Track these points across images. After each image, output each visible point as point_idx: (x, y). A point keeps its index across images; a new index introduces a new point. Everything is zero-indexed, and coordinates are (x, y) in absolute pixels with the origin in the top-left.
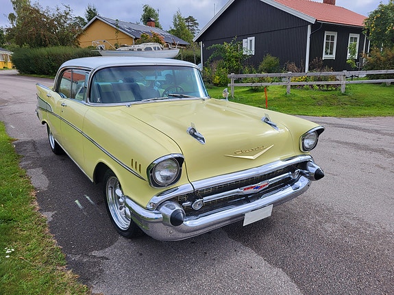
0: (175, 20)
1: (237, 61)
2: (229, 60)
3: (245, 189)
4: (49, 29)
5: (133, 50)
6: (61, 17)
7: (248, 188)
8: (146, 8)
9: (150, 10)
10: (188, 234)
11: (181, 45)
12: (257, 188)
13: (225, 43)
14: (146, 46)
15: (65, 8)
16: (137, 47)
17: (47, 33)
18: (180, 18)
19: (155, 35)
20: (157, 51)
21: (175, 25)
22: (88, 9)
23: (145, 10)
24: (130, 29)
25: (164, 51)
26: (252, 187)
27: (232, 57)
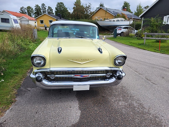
0: (138, 8)
1: (156, 27)
2: (152, 26)
3: (75, 75)
4: (82, 13)
5: (111, 21)
6: (87, 7)
7: (77, 75)
8: (125, 3)
9: (127, 3)
10: (47, 87)
11: (134, 19)
12: (82, 76)
13: (152, 18)
14: (117, 19)
15: (89, 4)
16: (113, 20)
17: (81, 14)
18: (140, 7)
19: (123, 14)
20: (122, 22)
21: (137, 10)
22: (100, 4)
23: (124, 4)
24: (114, 12)
25: (125, 22)
26: (79, 75)
27: (155, 25)
